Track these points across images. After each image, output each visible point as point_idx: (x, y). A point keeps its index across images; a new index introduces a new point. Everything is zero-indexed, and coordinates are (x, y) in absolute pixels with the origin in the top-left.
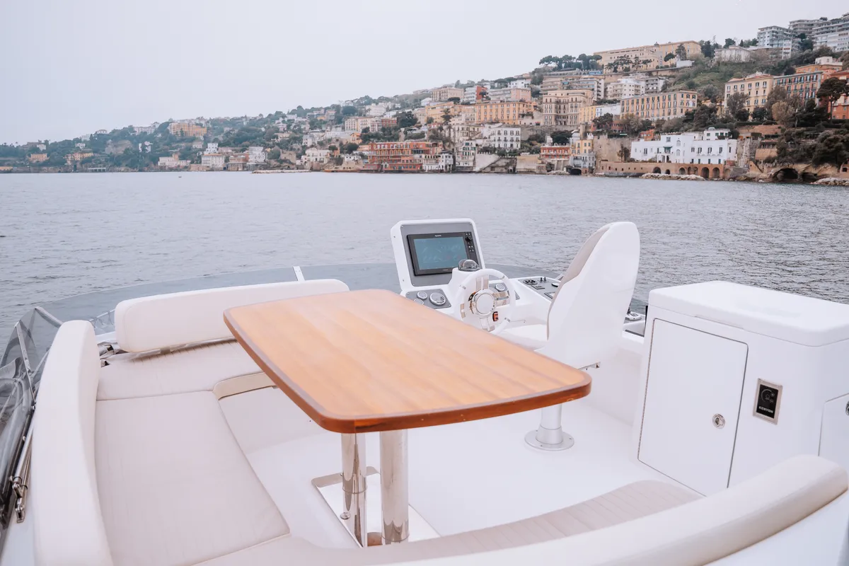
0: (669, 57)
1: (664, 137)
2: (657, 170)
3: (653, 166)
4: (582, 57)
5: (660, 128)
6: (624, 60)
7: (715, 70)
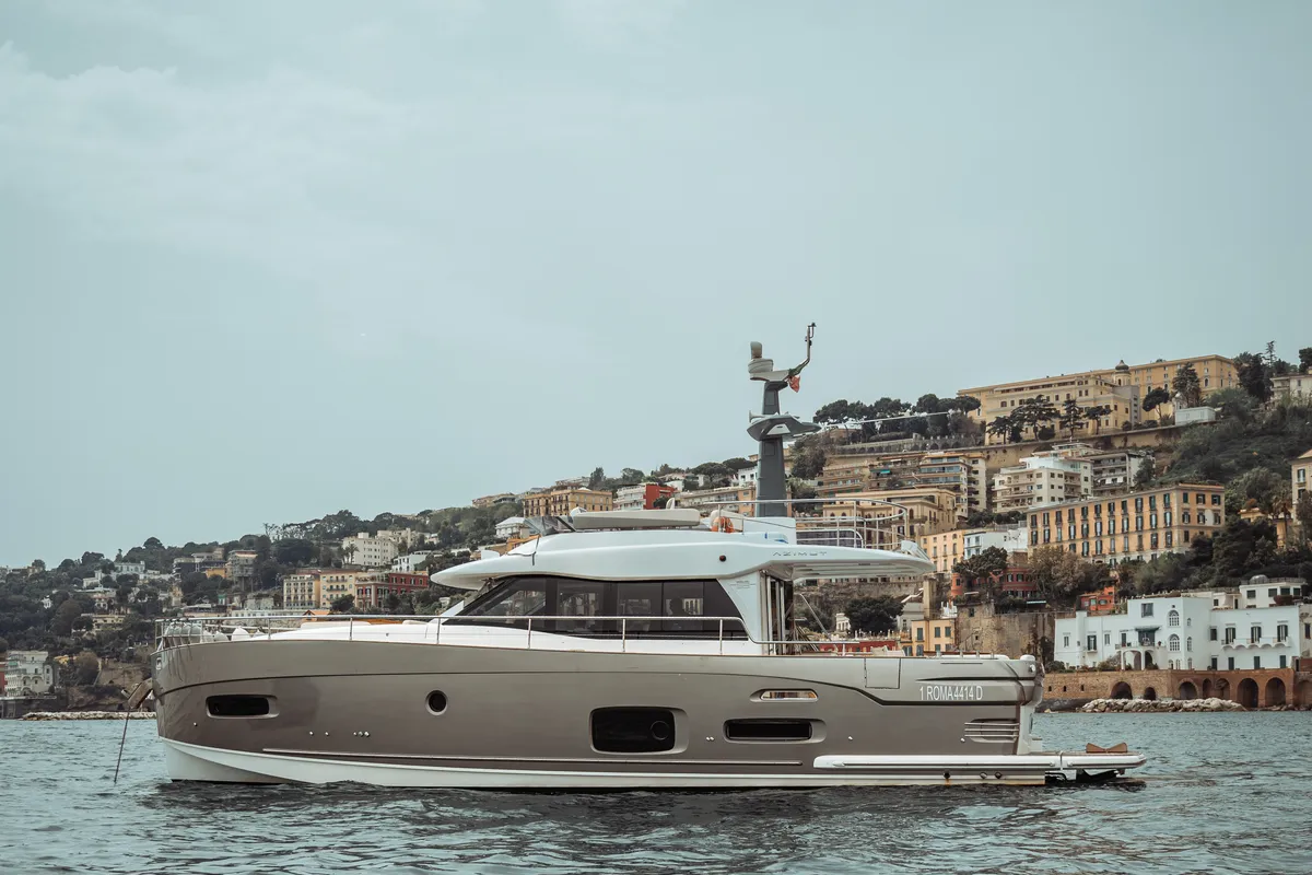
0: (1158, 397)
1: (1134, 605)
2: (1123, 691)
3: (1109, 680)
4: (929, 402)
5: (1130, 583)
6: (1037, 409)
7: (1275, 428)
